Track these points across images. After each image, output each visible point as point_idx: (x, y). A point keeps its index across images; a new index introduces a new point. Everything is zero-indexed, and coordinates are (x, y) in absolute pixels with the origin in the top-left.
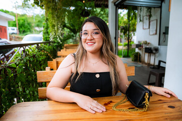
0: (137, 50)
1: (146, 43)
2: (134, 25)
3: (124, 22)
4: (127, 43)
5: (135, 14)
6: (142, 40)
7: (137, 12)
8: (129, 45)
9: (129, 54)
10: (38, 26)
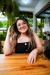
0: (44, 35)
1: (48, 32)
2: (43, 25)
3: (39, 24)
4: (40, 32)
5: (43, 20)
6: (47, 31)
7: (44, 20)
8: (41, 33)
9: (41, 36)
10: (5, 25)
